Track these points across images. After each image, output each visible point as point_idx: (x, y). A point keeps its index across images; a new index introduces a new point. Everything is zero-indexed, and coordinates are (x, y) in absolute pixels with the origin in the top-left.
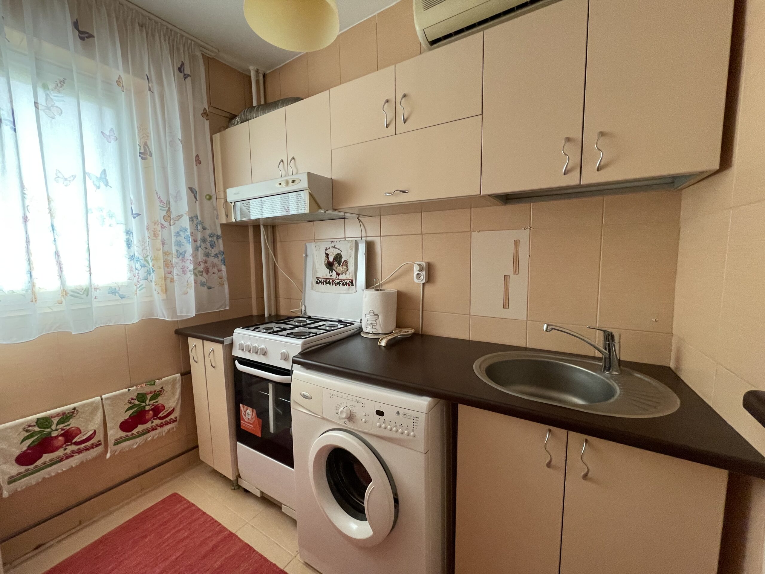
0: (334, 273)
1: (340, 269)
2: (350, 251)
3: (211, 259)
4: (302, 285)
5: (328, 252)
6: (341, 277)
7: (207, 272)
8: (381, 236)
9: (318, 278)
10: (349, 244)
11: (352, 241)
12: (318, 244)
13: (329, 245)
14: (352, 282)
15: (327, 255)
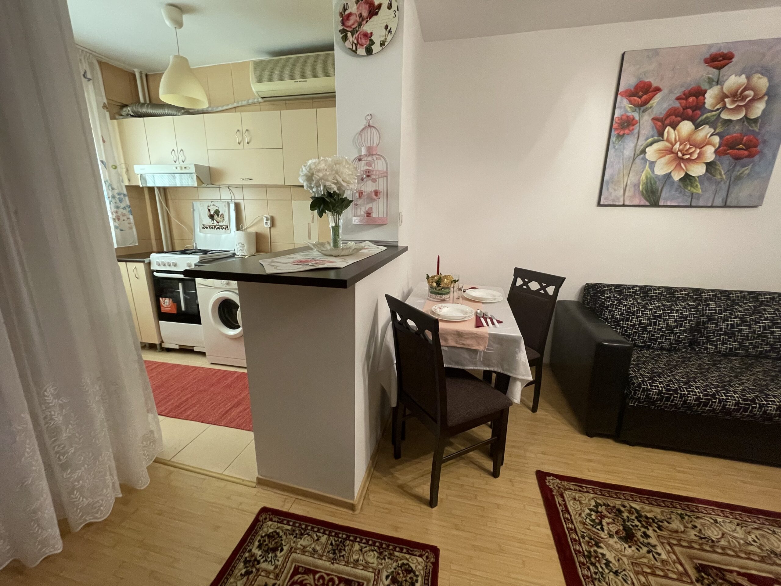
0: (215, 222)
1: (219, 219)
2: (224, 208)
3: (121, 211)
4: (192, 231)
5: (209, 208)
6: (220, 224)
7: (119, 219)
8: (244, 200)
9: (204, 225)
10: (224, 204)
11: (225, 202)
12: (202, 202)
13: (210, 204)
14: (227, 227)
15: (209, 210)
